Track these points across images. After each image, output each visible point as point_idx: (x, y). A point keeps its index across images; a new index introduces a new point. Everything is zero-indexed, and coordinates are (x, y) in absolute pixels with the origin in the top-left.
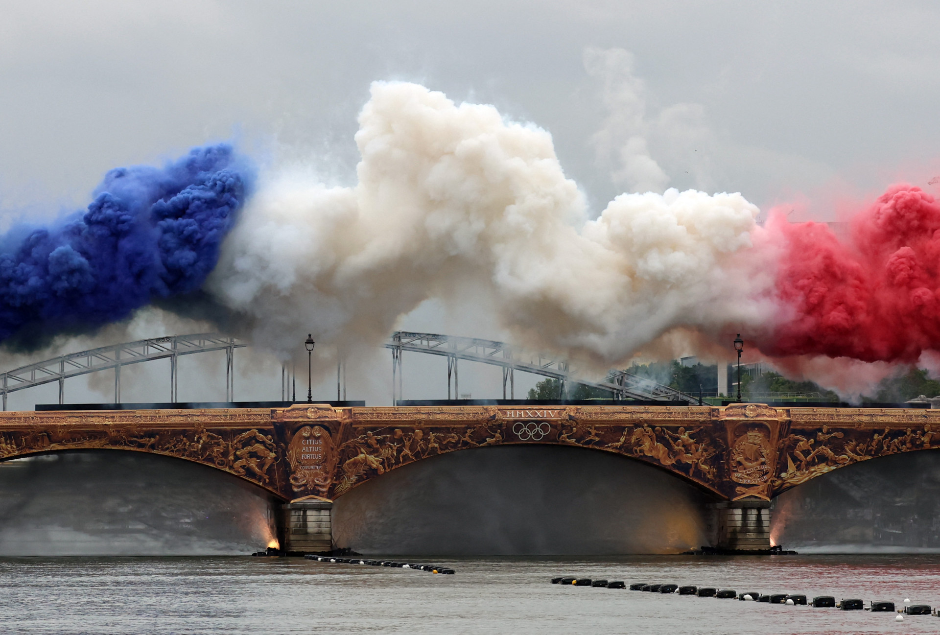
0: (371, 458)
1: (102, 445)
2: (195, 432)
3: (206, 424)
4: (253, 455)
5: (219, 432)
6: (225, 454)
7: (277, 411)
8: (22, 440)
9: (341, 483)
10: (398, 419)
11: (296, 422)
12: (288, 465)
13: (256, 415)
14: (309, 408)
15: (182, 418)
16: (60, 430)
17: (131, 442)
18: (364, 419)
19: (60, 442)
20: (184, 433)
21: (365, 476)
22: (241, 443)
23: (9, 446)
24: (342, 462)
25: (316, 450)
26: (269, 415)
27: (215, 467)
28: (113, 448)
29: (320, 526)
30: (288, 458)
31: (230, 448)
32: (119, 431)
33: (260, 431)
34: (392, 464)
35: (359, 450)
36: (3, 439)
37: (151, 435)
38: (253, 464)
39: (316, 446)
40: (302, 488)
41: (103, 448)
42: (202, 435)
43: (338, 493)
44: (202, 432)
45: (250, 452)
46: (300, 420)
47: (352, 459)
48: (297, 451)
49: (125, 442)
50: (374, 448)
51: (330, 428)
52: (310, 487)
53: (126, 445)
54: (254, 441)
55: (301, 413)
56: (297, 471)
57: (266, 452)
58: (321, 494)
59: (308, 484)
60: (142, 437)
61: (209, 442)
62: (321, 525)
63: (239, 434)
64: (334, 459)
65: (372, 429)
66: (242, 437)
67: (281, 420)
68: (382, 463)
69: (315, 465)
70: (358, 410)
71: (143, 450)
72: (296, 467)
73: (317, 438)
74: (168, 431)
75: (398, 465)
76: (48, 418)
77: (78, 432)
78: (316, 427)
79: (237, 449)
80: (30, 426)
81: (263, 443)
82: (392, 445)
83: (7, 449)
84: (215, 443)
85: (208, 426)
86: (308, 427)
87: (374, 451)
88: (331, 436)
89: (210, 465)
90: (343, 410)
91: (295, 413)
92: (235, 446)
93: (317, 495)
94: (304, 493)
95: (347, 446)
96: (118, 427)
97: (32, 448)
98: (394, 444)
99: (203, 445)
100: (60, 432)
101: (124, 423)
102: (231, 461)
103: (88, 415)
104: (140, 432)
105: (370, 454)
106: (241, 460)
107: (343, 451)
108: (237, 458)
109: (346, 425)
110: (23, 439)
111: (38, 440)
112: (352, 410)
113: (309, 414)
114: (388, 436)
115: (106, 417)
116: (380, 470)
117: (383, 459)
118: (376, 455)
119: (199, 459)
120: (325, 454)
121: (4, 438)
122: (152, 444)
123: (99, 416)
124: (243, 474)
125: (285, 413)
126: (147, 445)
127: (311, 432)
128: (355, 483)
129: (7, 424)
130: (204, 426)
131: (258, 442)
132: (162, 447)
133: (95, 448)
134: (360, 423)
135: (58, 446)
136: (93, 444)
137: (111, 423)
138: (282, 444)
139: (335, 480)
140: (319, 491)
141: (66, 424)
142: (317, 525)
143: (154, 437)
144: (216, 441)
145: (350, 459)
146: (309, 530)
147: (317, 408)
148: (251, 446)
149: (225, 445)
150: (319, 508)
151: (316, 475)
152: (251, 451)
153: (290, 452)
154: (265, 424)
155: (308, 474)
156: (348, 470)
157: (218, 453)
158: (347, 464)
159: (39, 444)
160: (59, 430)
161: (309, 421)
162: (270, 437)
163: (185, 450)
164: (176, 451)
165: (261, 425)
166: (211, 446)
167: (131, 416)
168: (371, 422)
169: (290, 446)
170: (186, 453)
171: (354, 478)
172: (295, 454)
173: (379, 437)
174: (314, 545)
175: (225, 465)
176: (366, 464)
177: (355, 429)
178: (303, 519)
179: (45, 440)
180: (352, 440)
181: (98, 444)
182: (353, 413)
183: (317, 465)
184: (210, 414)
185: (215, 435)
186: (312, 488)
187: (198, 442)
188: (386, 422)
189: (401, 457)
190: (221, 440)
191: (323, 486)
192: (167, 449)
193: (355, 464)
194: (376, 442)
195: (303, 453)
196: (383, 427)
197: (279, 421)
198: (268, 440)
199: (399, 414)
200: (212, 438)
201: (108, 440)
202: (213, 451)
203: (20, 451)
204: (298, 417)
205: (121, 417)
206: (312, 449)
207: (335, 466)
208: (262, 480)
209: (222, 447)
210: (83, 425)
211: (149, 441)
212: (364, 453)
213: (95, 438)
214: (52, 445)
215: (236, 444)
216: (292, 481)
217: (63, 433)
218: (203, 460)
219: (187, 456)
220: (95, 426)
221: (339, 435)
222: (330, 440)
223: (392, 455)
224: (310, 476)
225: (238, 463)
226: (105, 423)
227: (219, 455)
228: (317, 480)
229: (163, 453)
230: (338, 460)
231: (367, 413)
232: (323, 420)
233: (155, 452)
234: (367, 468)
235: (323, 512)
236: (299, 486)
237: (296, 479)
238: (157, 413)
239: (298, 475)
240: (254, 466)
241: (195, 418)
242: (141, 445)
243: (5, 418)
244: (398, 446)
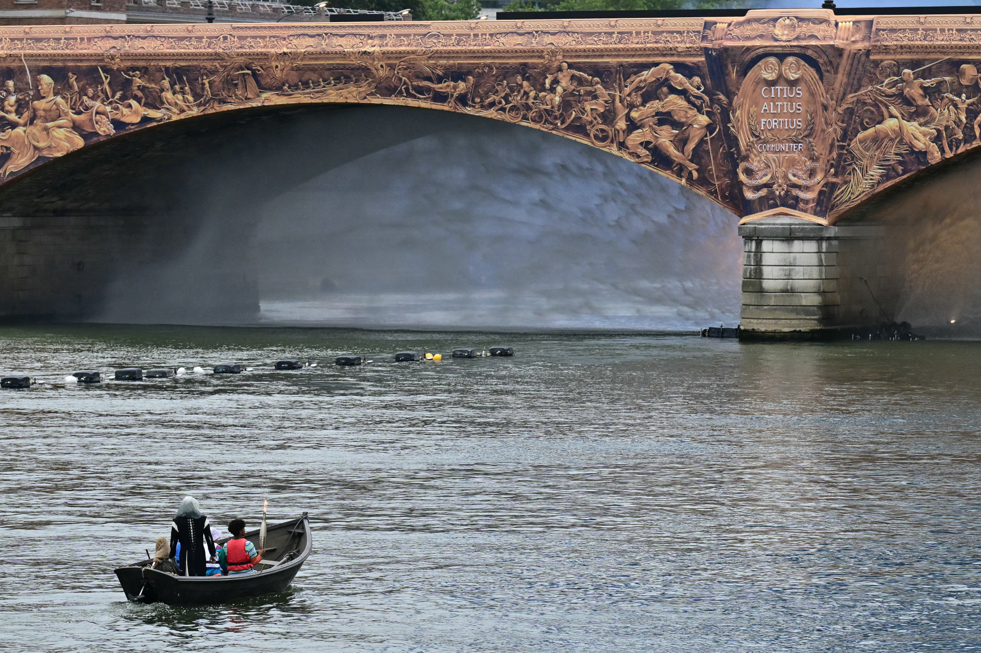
0: (912, 127)
1: (363, 95)
2: (546, 70)
3: (567, 53)
4: (665, 119)
5: (597, 71)
6: (608, 116)
7: (716, 23)
8: (203, 84)
9: (846, 182)
10: (968, 43)
11: (748, 49)
12: (733, 141)
13: (672, 32)
14: (781, 17)
15: (519, 40)
16: (277, 64)
17: (420, 90)
18: (895, 43)
19: (278, 88)
20: (523, 70)
21: (901, 168)
22: (640, 93)
23: (180, 97)
24: (846, 136)
25: (792, 109)
26: (699, 32)
27: (589, 144)
28: (387, 101)
29: (790, 274)
30: (733, 127)
31: (618, 104)
32: (392, 67)
33: (679, 67)
34: (958, 142)
35: (884, 109)
36: (166, 83)
37: (457, 75)
38: (665, 137)
39: (790, 100)
40: (763, 192)
41: (365, 101)
42: (560, 75)
43: (842, 203)
44: (560, 69)
45: (657, 114)
46: (757, 43)
47: (871, 131)
48: (752, 112)
49: (407, 89)
50: (917, 106)
51: (821, 61)
52: (780, 189)
53: (409, 95)
54: (665, 89)
55: (761, 28)
56: (752, 155)
57: (691, 113)
58: (801, 205)
59: (774, 183)
60: (440, 80)
61: (574, 90)
62: (793, 273)
63: (635, 74)
64: (831, 130)
65: (913, 65)
66: (641, 81)
67: (719, 45)
68: (937, 139)
69: (788, 141)
70: (887, 23)
71: (445, 107)
72: (750, 147)
73: (793, 84)
74: (490, 67)
75: (971, 144)
76: (255, 37)
77: (313, 69)
78: (791, 59)
79: (631, 106)
80: (216, 54)
81: (684, 93)
82: (956, 98)
83: (176, 103)
84: (588, 93)
85: (571, 57)
86: (772, 60)
87: (919, 114)
88: (821, 78)
89: (578, 140)
90: (854, 22)
91: (748, 30)
92: (628, 99)
93: (794, 207)
94: (767, 203)
95: (858, 101)
96: (389, 58)
97: (223, 101)
98: (960, 97)
99: (563, 97)
100: (277, 67)
101: (403, 48)
102: (621, 132)
103: (334, 31)
104: (435, 68)
105: (911, 117)
106: (640, 130)
107: (850, 112)
108: (633, 125)
109: (855, 56)
110: (206, 82)
111: (236, 85)
112: (874, 23)
113: (778, 31)
114: (947, 78)
115: (370, 37)
116: (933, 154)
117: (938, 131)
118: (922, 120)
119: (556, 128)
120: (809, 117)
121: (167, 79)
122: (460, 94)
123: (355, 35)
124: (646, 160)
125: (731, 28)
126: (452, 96)
127: (780, 70)
128: (879, 183)
129: (171, 51)
130: (564, 56)
131: (673, 90)
132: (482, 101)
133: (349, 101)
134: (886, 50)
135: (277, 97)
136: (344, 92)
137: (377, 49)
138: (722, 97)
139: (836, 175)
140: (797, 199)
141: (289, 51)
142: (782, 272)
143: (464, 80)
144: (589, 88)
145: (865, 129)
146: (767, 284)
147: (797, 18)
148: (660, 99)
149: (607, 98)
150: (789, 236)
151: (792, 163)
152: (661, 110)
153: (738, 112)
154: (688, 52)
155: (774, 161)
156: (861, 153)
157: (595, 115)
158: (861, 142)
159: (239, 93)
160: (274, 64)
161: (776, 46)
162: (697, 79)
163: (528, 108)
164: (512, 109)
165: (679, 54)
166: (579, 99)
167: (419, 35)
168: (910, 49)
169: (736, 101)
170: (531, 115)
171: (875, 172)
172: (749, 118)
173: (928, 83)
174: (775, 316)
175: (609, 141)
176: (901, 142)
177: (876, 64)
178: (756, 260)
179: (248, 84)
180: (870, 88)
181: (354, 94)
182: (874, 29)
183: (795, 142)
184: (579, 30)
185: (586, 75)
186: (782, 193)
187: (552, 90)
188: (942, 49)
189: (976, 126)
190: (599, 86)
191: (807, 188)
192: (492, 104)
193: (877, 140)
194: (921, 92)
195: (763, 116)
196: (937, 60)
197: (717, 47)
198: (693, 85)
199: (972, 30)
200: (581, 82)
201: (374, 84)
202: (583, 111)
203: (202, 108)
204: (755, 38)
205: (398, 36)
206: (782, 106)
207: (832, 145)
208: (684, 174)
209: (601, 101)
210: (320, 53)
211: (455, 88)
212: (896, 117)
213: (348, 79)
214: (264, 95)
215: (629, 95)
216: (742, 177)
217: (282, 70)
218: (566, 129)
219: (533, 121)
220: (344, 55)
221: (840, 76)
222: (821, 88)
223: (958, 123)
224: (779, 166)
225: (636, 138)
226: (363, 50)
227: (595, 119)
228: (794, 175)
229: (484, 113)
230: (839, 132)
231: (905, 30)
232: (804, 43)
233: (469, 110)
234: (903, 150)
235: (797, 245)
236: (757, 188)
237: (749, 172)
238: (471, 29)
239: (754, 164)
240: (668, 143)
241: (548, 39)
242: (440, 97)
243: (172, 38)
244: (968, 101)
